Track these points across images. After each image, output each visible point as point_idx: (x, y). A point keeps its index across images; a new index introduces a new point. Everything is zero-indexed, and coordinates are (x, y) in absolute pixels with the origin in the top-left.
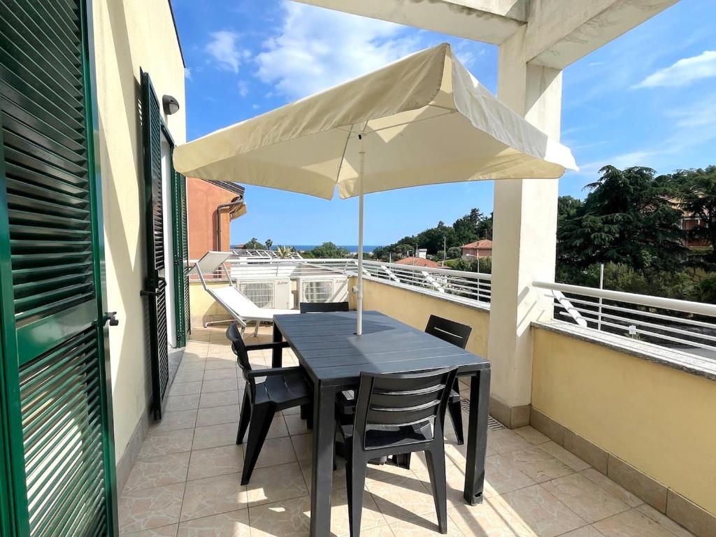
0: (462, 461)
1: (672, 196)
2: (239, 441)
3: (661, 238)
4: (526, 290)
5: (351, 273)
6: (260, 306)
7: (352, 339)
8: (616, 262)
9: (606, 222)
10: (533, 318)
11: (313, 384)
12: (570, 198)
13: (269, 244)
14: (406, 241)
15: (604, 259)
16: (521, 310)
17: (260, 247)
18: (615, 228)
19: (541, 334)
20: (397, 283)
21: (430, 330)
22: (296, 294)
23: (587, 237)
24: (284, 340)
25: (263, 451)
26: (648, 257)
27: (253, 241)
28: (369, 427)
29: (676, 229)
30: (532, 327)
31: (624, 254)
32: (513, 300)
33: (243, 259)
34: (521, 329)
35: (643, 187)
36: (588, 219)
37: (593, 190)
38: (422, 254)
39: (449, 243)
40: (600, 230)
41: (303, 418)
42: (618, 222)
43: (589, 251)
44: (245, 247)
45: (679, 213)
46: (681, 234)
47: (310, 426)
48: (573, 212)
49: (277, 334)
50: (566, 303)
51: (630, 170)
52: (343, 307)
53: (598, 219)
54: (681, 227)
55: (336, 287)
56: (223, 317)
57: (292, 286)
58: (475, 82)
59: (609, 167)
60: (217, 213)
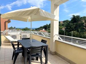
0: (45, 58)
1: (83, 20)
2: (12, 59)
3: (81, 27)
4: (55, 36)
5: (30, 33)
6: (14, 39)
7: (30, 43)
8: (75, 31)
9: (73, 24)
10: (56, 39)
11: (24, 49)
12: (68, 20)
13: (15, 28)
14: (41, 27)
15: (73, 30)
16: (54, 38)
17: (13, 28)
18: (75, 25)
19: (57, 41)
20: (38, 35)
21: (42, 41)
22: (21, 37)
23: (70, 27)
24: (19, 44)
25: (16, 60)
26: (79, 30)
27: (11, 27)
28: (32, 54)
29: (83, 25)
30: (56, 41)
31: (76, 29)
32: (53, 37)
33: (10, 31)
34: (54, 41)
35: (79, 19)
36: (71, 24)
37: (71, 19)
38: (44, 29)
39: (48, 28)
40: (72, 26)
41: (22, 55)
42: (75, 24)
43: (71, 29)
44: (10, 28)
45: (84, 23)
46: (84, 26)
47: (24, 57)
48: (69, 22)
49: (18, 43)
50: (60, 37)
51: (77, 16)
52: (29, 39)
53: (72, 24)
54: (84, 25)
55: (28, 36)
56: (7, 41)
57: (20, 35)
58: (44, 11)
59: (73, 15)
60: (5, 22)
